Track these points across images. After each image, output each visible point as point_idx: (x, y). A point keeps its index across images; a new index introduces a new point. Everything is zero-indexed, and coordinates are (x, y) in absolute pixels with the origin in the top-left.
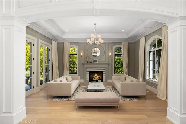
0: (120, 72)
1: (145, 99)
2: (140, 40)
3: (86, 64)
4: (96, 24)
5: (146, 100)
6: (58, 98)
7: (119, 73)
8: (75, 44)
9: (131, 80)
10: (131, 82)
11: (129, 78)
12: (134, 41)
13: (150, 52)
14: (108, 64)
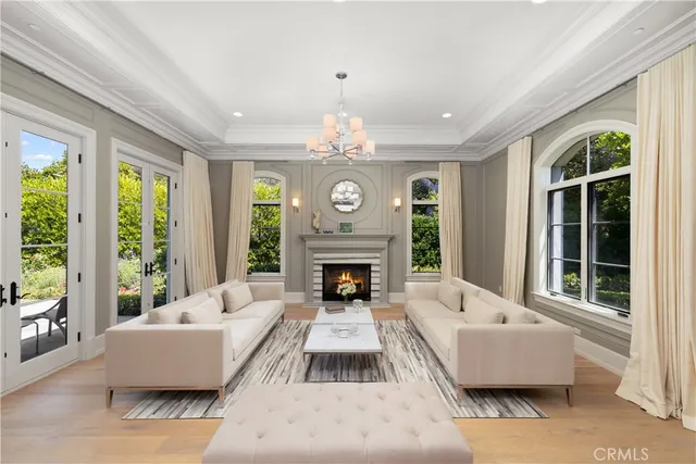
0: (426, 263)
1: (571, 406)
2: (507, 148)
3: (311, 237)
4: (344, 76)
5: (575, 409)
6: (159, 403)
7: (422, 266)
8: (273, 166)
9: (494, 311)
10: (498, 322)
11: (477, 294)
12: (480, 159)
13: (551, 193)
14: (391, 239)
